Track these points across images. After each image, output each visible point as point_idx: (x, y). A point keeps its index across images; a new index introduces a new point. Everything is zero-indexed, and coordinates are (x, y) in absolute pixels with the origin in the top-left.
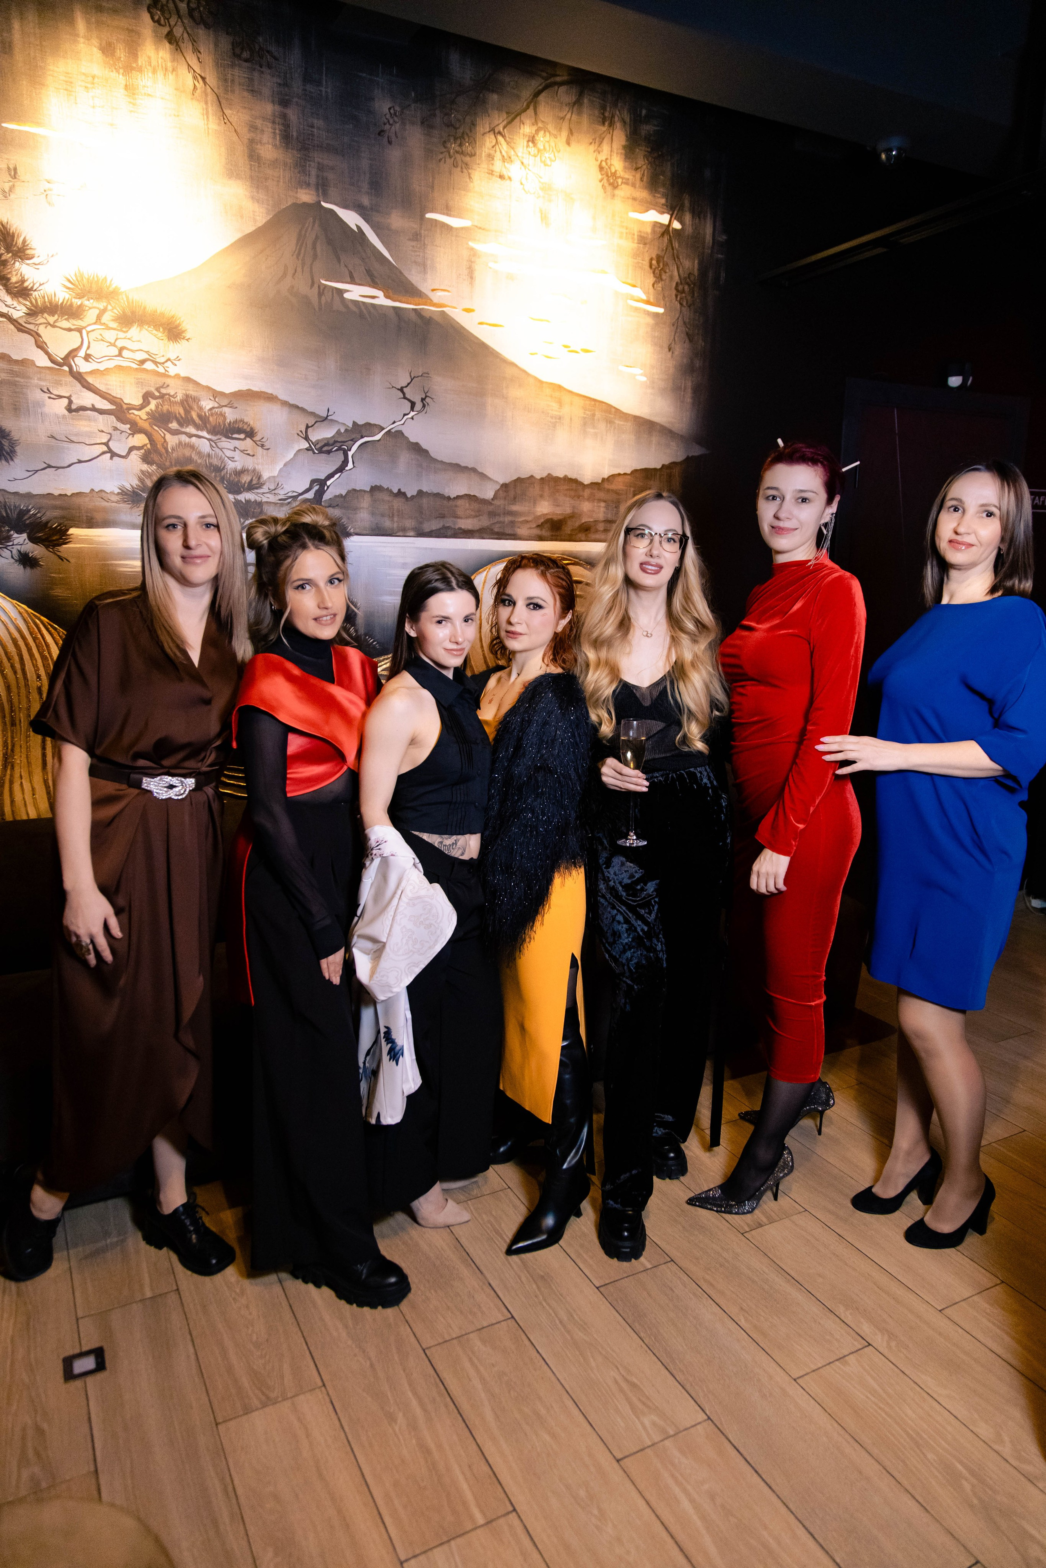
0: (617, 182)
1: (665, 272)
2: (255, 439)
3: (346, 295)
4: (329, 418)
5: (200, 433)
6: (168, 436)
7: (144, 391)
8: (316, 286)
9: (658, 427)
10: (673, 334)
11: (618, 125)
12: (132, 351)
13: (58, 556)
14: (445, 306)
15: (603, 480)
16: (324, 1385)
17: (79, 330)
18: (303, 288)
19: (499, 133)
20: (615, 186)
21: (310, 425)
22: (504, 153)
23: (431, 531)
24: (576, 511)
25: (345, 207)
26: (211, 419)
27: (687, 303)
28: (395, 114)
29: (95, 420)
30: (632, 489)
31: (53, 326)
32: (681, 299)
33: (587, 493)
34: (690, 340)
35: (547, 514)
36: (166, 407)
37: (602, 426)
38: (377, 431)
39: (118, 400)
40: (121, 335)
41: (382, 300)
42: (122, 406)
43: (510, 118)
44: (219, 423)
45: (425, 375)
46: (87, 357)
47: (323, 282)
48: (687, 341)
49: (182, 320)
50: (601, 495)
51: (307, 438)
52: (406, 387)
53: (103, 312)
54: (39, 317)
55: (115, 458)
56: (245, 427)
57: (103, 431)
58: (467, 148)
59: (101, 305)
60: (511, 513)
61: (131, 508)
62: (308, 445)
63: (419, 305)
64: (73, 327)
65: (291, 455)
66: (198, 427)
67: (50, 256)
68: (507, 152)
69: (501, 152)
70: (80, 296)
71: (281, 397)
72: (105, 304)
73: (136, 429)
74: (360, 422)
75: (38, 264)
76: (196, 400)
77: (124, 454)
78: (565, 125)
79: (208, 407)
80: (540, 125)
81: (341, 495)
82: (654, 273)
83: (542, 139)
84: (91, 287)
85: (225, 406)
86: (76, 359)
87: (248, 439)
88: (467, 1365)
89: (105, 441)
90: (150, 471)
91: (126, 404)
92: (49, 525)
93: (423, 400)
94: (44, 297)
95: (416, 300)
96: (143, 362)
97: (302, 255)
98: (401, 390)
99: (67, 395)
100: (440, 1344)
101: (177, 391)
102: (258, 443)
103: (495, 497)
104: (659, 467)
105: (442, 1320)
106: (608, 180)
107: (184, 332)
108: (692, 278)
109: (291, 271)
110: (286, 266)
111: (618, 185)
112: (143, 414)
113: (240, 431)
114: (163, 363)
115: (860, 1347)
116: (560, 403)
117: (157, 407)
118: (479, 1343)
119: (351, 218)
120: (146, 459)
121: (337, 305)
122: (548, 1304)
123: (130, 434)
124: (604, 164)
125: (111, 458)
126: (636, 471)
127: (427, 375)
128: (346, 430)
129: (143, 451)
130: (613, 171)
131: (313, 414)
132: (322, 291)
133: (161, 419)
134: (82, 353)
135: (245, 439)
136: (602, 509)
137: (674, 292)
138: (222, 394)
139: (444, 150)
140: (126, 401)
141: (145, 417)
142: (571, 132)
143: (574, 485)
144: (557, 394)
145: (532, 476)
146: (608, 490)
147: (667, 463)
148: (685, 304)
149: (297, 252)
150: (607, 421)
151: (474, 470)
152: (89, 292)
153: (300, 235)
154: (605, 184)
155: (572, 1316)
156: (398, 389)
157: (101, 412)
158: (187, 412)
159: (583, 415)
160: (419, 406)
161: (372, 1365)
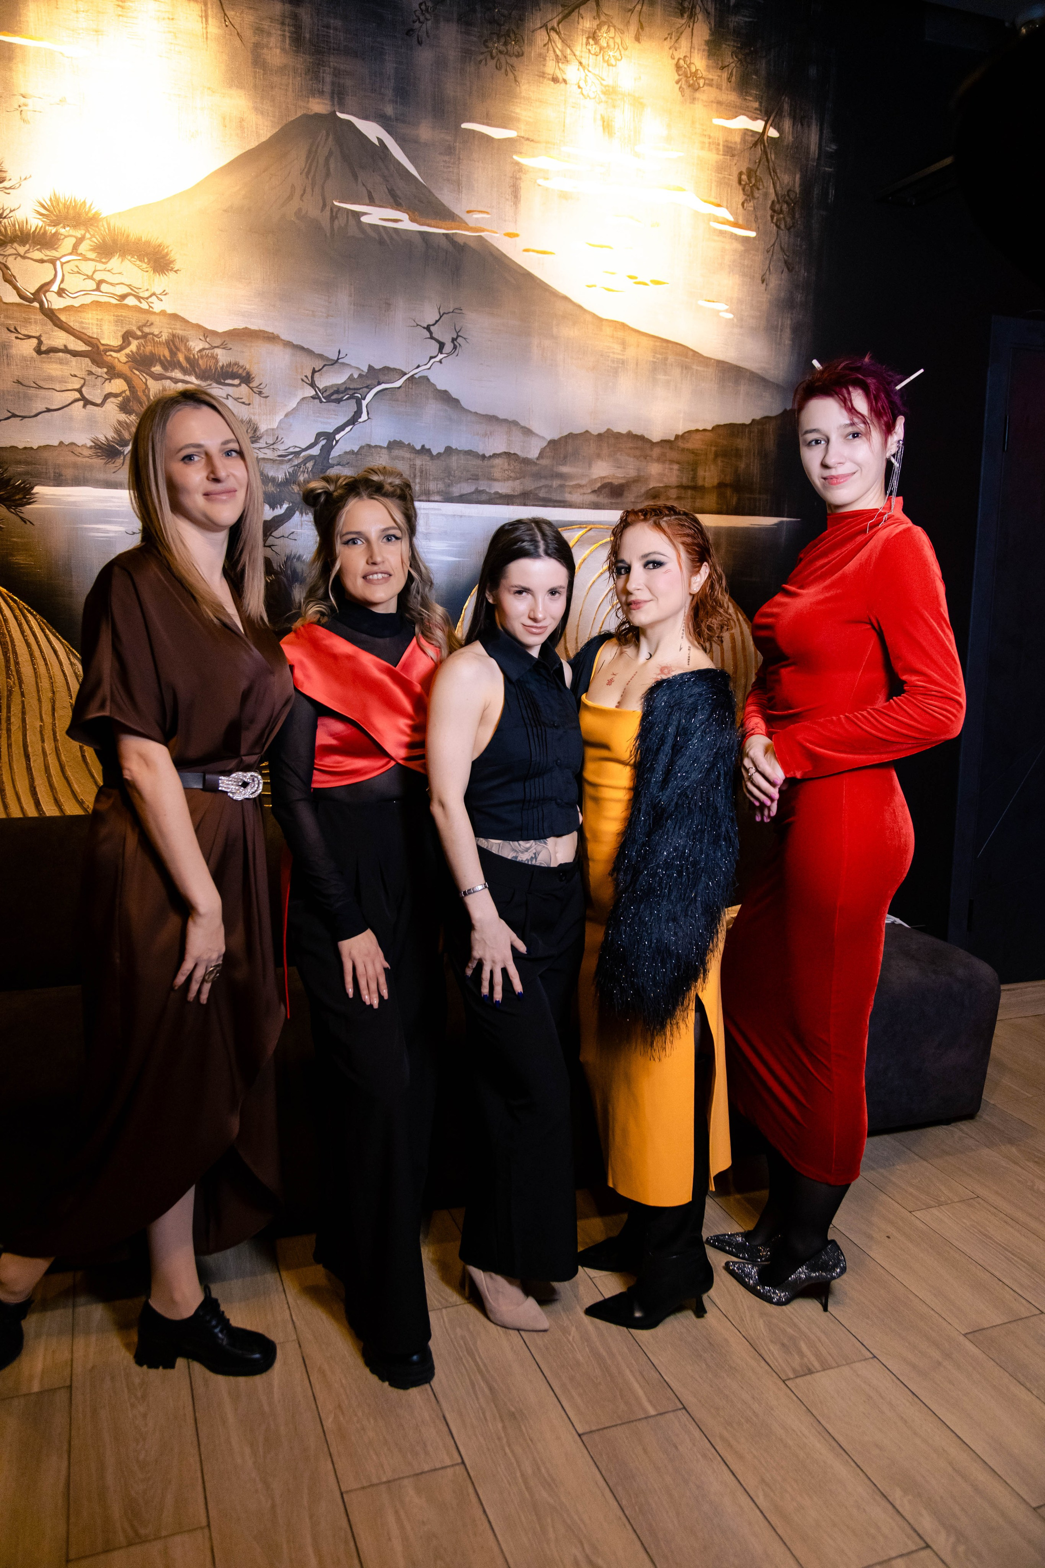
0: (699, 84)
1: (758, 189)
2: (251, 385)
3: (364, 219)
4: (340, 361)
5: (187, 378)
6: (151, 383)
7: (125, 330)
8: (328, 208)
9: (748, 374)
10: (768, 262)
11: (700, 16)
12: (112, 284)
13: (21, 518)
14: (483, 230)
15: (677, 437)
16: (209, 1525)
17: (53, 262)
18: (313, 211)
19: (553, 29)
20: (695, 88)
21: (317, 369)
22: (558, 53)
23: (461, 496)
24: (642, 474)
25: (366, 118)
26: (201, 362)
27: (786, 226)
28: (427, 10)
29: (67, 363)
30: (713, 449)
31: (24, 257)
32: (777, 220)
33: (656, 452)
34: (788, 269)
35: (604, 478)
36: (149, 348)
37: (676, 372)
38: (397, 377)
39: (95, 341)
40: (100, 266)
41: (406, 223)
42: (98, 348)
43: (566, 12)
44: (210, 367)
45: (458, 311)
46: (61, 292)
47: (336, 203)
48: (786, 270)
49: (170, 249)
50: (674, 455)
51: (313, 385)
52: (433, 325)
53: (79, 241)
54: (8, 248)
55: (89, 407)
56: (240, 371)
57: (76, 376)
58: (513, 47)
59: (79, 233)
60: (561, 476)
61: (106, 464)
62: (313, 393)
63: (452, 229)
64: (46, 258)
65: (293, 404)
66: (185, 371)
67: (23, 178)
68: (561, 51)
69: (554, 51)
70: (55, 224)
71: (283, 337)
72: (83, 232)
73: (113, 373)
74: (377, 367)
75: (10, 188)
76: (184, 340)
77: (99, 401)
78: (634, 19)
79: (197, 349)
80: (603, 18)
81: (353, 451)
82: (743, 190)
83: (605, 35)
84: (67, 212)
85: (218, 347)
86: (47, 294)
87: (243, 385)
88: (391, 1519)
89: (77, 386)
90: (128, 421)
91: (103, 345)
92: (12, 482)
93: (453, 340)
94: (14, 225)
95: (448, 223)
96: (124, 297)
97: (312, 173)
98: (428, 328)
99: (37, 334)
100: (363, 1488)
101: (162, 330)
102: (255, 389)
103: (541, 455)
104: (748, 422)
105: (374, 1457)
106: (687, 81)
107: (172, 262)
108: (792, 195)
109: (298, 192)
110: (293, 186)
111: (699, 87)
112: (122, 356)
113: (234, 376)
114: (147, 298)
115: (914, 1548)
116: (624, 344)
117: (138, 348)
118: (411, 1492)
119: (372, 130)
120: (124, 408)
121: (353, 231)
122: (512, 1451)
123: (107, 379)
124: (681, 62)
125: (84, 406)
126: (718, 426)
127: (460, 311)
128: (360, 376)
129: (120, 399)
130: (693, 70)
131: (321, 356)
132: (336, 213)
133: (142, 362)
134: (55, 288)
135: (239, 385)
136: (675, 472)
137: (770, 212)
138: (214, 333)
139: (484, 49)
140: (103, 342)
141: (124, 359)
142: (641, 26)
143: (640, 443)
144: (620, 334)
145: (587, 431)
146: (683, 450)
147: (758, 418)
148: (782, 226)
149: (306, 170)
150: (682, 367)
151: (515, 423)
152: (66, 218)
153: (310, 152)
154: (683, 86)
155: (539, 1469)
156: (424, 328)
157: (75, 354)
158: (173, 354)
159: (651, 359)
160: (448, 347)
161: (273, 1506)
